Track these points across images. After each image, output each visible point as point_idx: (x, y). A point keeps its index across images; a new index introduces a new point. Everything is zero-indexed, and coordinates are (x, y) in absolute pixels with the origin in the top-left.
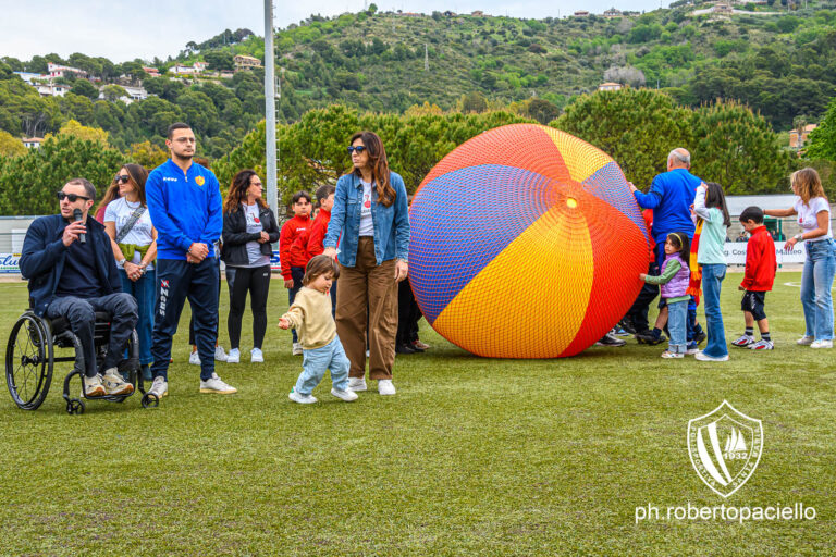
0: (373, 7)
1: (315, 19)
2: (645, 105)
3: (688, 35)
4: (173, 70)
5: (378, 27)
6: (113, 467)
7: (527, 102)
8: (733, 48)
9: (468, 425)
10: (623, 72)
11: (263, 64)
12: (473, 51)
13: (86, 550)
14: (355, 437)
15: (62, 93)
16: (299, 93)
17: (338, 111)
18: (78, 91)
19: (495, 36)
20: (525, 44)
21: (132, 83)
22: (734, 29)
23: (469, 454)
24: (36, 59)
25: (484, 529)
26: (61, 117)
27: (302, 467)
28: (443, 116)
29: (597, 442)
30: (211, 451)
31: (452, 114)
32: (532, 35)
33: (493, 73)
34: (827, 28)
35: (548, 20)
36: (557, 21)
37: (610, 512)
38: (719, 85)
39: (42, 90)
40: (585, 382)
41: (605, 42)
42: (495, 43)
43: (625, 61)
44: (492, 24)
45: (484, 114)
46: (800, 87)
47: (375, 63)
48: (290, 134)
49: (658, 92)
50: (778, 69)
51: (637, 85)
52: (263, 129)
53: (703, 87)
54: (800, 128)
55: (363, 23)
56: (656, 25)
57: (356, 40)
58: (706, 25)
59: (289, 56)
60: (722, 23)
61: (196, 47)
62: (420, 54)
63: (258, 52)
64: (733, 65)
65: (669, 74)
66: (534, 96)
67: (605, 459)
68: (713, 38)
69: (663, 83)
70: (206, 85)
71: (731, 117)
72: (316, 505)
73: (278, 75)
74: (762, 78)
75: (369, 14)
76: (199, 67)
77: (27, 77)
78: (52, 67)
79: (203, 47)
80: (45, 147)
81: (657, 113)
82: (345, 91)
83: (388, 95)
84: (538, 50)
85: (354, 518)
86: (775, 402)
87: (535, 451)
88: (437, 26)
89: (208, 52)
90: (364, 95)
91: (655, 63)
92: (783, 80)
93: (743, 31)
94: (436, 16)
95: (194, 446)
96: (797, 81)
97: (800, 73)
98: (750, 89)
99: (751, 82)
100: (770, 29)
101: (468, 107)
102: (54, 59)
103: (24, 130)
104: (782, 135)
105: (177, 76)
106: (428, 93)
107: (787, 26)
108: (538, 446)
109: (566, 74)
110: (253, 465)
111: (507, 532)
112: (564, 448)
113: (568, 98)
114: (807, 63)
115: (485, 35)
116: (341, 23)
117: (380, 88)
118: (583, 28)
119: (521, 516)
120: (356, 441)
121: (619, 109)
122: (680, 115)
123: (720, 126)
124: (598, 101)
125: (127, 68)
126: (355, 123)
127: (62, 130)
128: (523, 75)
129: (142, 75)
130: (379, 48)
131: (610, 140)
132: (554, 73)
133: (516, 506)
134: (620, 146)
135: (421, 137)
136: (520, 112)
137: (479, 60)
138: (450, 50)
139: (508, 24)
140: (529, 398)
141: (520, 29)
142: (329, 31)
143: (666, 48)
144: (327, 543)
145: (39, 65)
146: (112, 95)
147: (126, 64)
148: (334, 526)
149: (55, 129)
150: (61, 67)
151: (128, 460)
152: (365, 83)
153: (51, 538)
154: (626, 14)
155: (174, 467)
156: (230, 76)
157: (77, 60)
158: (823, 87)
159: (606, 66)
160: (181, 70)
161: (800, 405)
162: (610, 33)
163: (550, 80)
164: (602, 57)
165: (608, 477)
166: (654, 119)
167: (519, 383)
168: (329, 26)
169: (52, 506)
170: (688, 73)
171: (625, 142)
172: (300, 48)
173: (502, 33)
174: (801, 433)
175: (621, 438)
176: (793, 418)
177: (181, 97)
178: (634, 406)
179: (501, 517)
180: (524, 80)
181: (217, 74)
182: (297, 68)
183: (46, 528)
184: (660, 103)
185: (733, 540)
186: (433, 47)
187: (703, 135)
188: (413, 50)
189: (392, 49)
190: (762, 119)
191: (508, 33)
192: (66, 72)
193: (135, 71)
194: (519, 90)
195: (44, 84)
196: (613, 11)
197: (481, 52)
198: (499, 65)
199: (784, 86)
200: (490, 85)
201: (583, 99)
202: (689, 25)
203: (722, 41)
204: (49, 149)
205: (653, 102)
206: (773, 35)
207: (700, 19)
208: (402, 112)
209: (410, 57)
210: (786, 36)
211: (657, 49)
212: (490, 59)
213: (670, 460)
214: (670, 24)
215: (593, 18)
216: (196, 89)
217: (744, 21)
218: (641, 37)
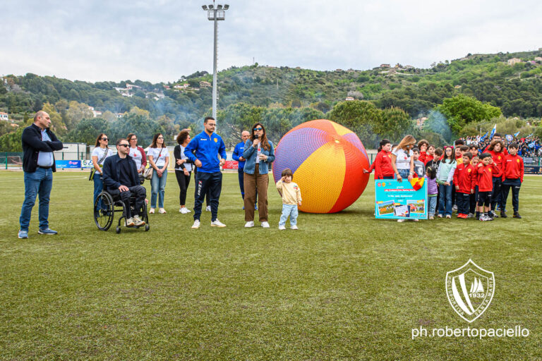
0: (257, 64)
1: (233, 67)
2: (364, 107)
3: (380, 80)
4: (175, 87)
5: (259, 72)
6: (152, 265)
7: (317, 103)
8: (396, 87)
9: (301, 247)
10: (355, 93)
11: (212, 85)
12: (296, 83)
13: (143, 308)
14: (254, 252)
15: (131, 96)
16: (226, 97)
17: (242, 105)
18: (138, 95)
19: (305, 77)
20: (317, 80)
21: (159, 92)
22: (396, 79)
23: (302, 262)
24: (122, 82)
25: (313, 300)
26: (131, 105)
27: (232, 268)
28: (284, 109)
29: (355, 256)
30: (193, 258)
31: (288, 107)
32: (319, 77)
33: (304, 91)
34: (430, 82)
35: (326, 72)
36: (329, 72)
37: (364, 292)
38: (391, 100)
39: (124, 94)
40: (347, 226)
41: (348, 81)
42: (305, 80)
43: (356, 89)
44: (304, 72)
45: (301, 108)
46: (420, 103)
47: (256, 86)
48: (222, 114)
49: (368, 102)
50: (413, 96)
51: (360, 99)
52: (211, 111)
53: (385, 101)
54: (420, 119)
55: (252, 70)
56: (368, 76)
57: (249, 76)
58: (386, 77)
59: (222, 82)
60: (392, 77)
61: (185, 78)
62: (275, 83)
63: (210, 80)
64: (396, 93)
65: (372, 95)
66: (320, 101)
67: (359, 265)
68: (389, 82)
69: (370, 98)
70: (188, 93)
71: (396, 114)
72: (240, 288)
73: (218, 90)
74: (407, 98)
75: (255, 66)
76: (186, 86)
77: (118, 89)
78: (128, 85)
79: (188, 78)
80: (124, 118)
81: (369, 110)
82: (244, 97)
83: (261, 98)
84: (322, 83)
85: (256, 295)
86: (421, 236)
87: (330, 261)
88: (282, 72)
89: (190, 80)
90: (252, 98)
91: (367, 90)
92: (414, 100)
93: (400, 80)
94: (282, 68)
95: (185, 256)
96: (419, 100)
97: (420, 98)
98: (402, 103)
99: (403, 100)
100: (410, 80)
101: (294, 105)
102: (129, 82)
103: (116, 110)
104: (414, 121)
105: (177, 89)
106: (278, 98)
107: (416, 80)
108: (331, 258)
109: (333, 93)
110: (211, 266)
111: (322, 302)
112: (341, 259)
113: (333, 102)
114: (423, 94)
115: (301, 76)
116: (244, 70)
117: (258, 95)
118: (340, 75)
119: (328, 294)
120: (255, 255)
121: (354, 108)
122: (377, 112)
123: (393, 117)
124: (346, 105)
125: (157, 85)
126: (249, 110)
127: (131, 110)
128: (316, 93)
129: (163, 88)
130: (258, 80)
131: (350, 120)
132: (328, 93)
133: (325, 289)
134: (354, 123)
135: (275, 117)
136: (315, 107)
137: (299, 86)
138: (287, 82)
139: (310, 73)
140: (324, 234)
141: (315, 75)
142: (239, 73)
143: (371, 85)
144: (246, 308)
145: (123, 85)
146: (151, 96)
147: (157, 84)
148: (248, 299)
149: (128, 110)
150: (131, 86)
151: (159, 262)
152: (253, 93)
153: (129, 301)
154: (356, 71)
155: (178, 267)
156: (198, 89)
157: (138, 82)
158: (429, 103)
159: (348, 90)
160: (179, 87)
161: (431, 238)
162: (350, 78)
163: (326, 95)
164: (347, 87)
165: (361, 274)
166: (367, 113)
167: (320, 227)
168: (239, 71)
169: (128, 285)
170: (379, 95)
171: (357, 121)
172: (226, 79)
173: (308, 76)
174: (433, 251)
175: (364, 254)
176: (430, 244)
177: (178, 98)
178: (367, 238)
179: (319, 295)
180: (316, 95)
181: (193, 89)
182: (225, 87)
183: (126, 296)
184: (370, 107)
185: (415, 305)
186: (280, 80)
187: (386, 120)
188: (272, 81)
189: (264, 81)
190: (408, 115)
191: (310, 76)
192: (133, 87)
193: (160, 87)
194: (314, 98)
195: (124, 92)
196: (351, 70)
197: (299, 83)
198: (306, 88)
199: (415, 102)
200: (302, 95)
201: (340, 104)
202: (380, 77)
203: (392, 84)
204: (125, 118)
205: (367, 106)
206: (410, 83)
207: (384, 75)
208: (267, 106)
209: (271, 84)
210: (415, 83)
211: (368, 85)
212: (303, 86)
213: (385, 265)
214: (373, 76)
215: (343, 72)
216: (184, 94)
217: (400, 77)
218: (362, 80)
